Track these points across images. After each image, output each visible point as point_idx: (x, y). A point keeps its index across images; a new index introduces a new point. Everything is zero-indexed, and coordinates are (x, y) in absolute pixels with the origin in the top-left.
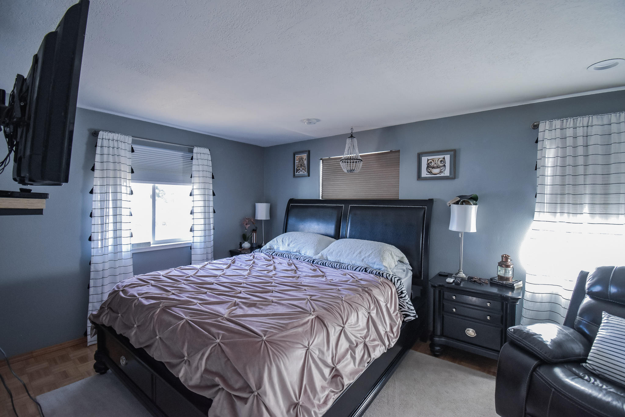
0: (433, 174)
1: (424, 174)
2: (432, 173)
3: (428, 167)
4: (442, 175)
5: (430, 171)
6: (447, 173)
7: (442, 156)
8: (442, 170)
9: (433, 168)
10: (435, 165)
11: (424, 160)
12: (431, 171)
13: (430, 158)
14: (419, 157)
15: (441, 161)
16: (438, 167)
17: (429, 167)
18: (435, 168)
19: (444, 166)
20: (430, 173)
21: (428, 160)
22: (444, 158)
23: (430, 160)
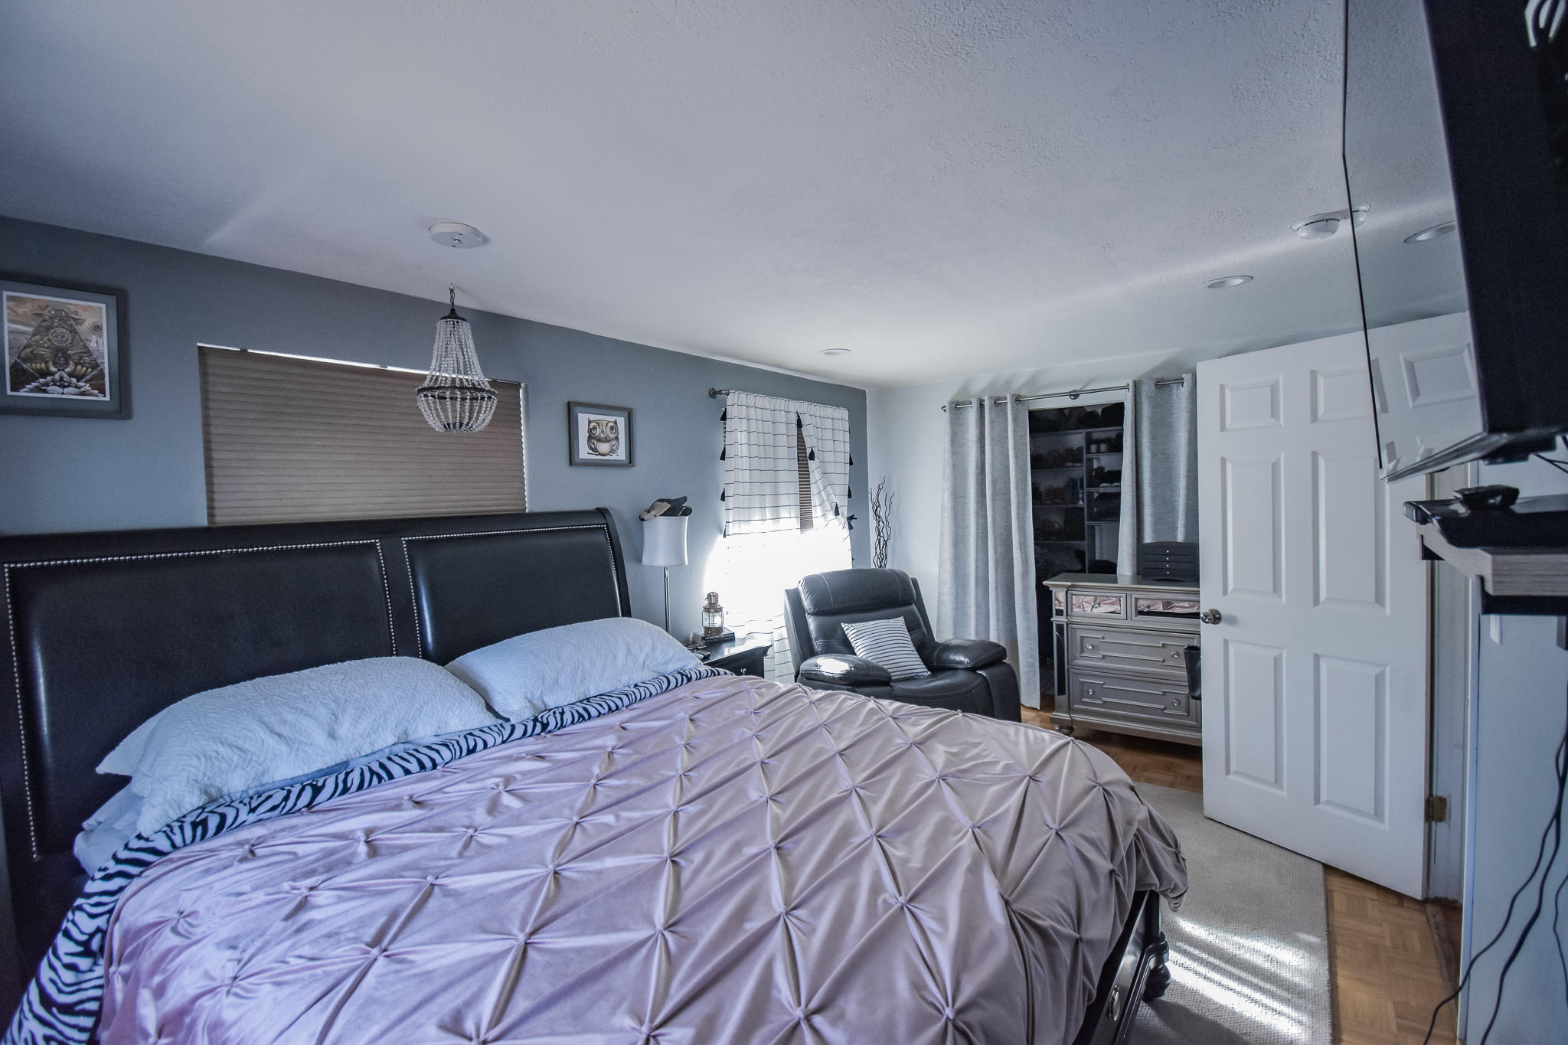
0: (600, 454)
1: (584, 452)
2: (597, 451)
3: (590, 438)
4: (614, 457)
5: (593, 446)
6: (621, 455)
7: (612, 419)
8: (614, 448)
9: (599, 440)
10: (602, 435)
11: (583, 419)
12: (595, 448)
13: (593, 417)
14: (571, 409)
15: (612, 428)
16: (607, 440)
17: (592, 438)
18: (602, 441)
19: (617, 438)
20: (595, 450)
21: (590, 422)
22: (615, 423)
23: (593, 421)
